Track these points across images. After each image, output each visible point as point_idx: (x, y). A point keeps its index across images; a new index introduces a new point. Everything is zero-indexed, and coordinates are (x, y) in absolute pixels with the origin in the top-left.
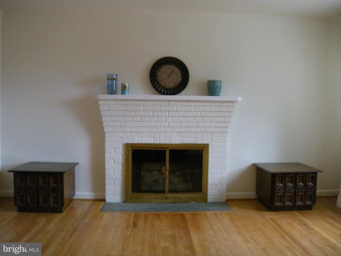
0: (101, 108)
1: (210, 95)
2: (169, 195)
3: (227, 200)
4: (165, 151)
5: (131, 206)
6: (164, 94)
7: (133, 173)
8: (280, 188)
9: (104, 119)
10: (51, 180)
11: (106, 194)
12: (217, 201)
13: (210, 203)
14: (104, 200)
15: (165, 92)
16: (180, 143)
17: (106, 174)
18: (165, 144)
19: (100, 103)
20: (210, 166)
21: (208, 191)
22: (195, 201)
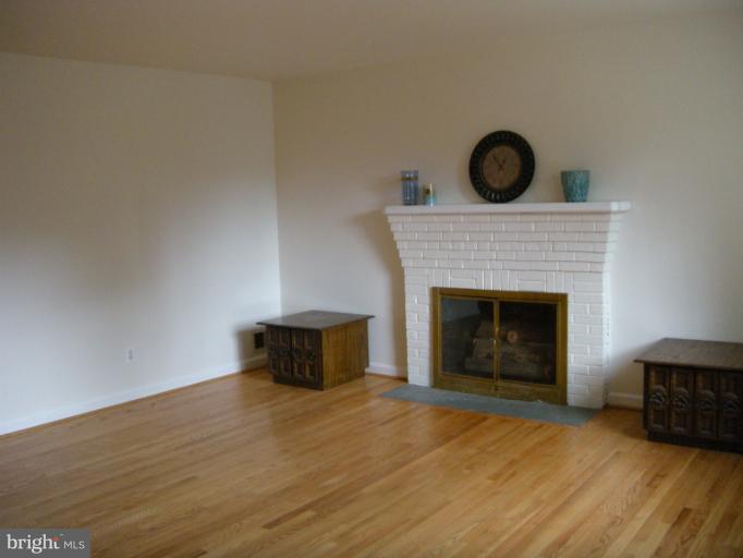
0: (393, 228)
1: (567, 201)
2: (500, 383)
3: (607, 407)
4: (492, 304)
5: (441, 394)
6: (496, 201)
7: (443, 338)
8: (658, 394)
9: (399, 246)
10: (306, 340)
11: (409, 370)
12: (586, 406)
13: (571, 407)
14: (405, 380)
15: (498, 197)
16: (517, 289)
17: (408, 336)
18: (493, 291)
19: (390, 219)
20: (571, 337)
21: (569, 385)
22: (544, 399)
